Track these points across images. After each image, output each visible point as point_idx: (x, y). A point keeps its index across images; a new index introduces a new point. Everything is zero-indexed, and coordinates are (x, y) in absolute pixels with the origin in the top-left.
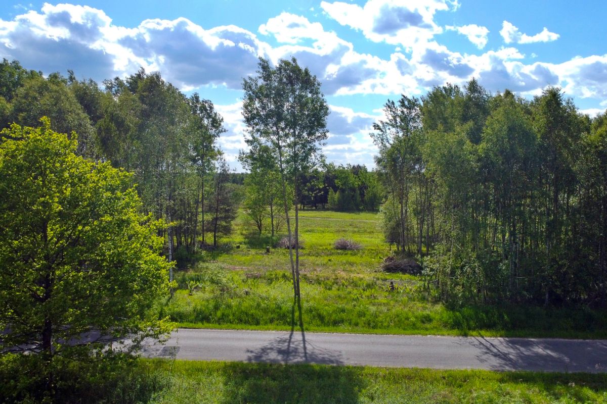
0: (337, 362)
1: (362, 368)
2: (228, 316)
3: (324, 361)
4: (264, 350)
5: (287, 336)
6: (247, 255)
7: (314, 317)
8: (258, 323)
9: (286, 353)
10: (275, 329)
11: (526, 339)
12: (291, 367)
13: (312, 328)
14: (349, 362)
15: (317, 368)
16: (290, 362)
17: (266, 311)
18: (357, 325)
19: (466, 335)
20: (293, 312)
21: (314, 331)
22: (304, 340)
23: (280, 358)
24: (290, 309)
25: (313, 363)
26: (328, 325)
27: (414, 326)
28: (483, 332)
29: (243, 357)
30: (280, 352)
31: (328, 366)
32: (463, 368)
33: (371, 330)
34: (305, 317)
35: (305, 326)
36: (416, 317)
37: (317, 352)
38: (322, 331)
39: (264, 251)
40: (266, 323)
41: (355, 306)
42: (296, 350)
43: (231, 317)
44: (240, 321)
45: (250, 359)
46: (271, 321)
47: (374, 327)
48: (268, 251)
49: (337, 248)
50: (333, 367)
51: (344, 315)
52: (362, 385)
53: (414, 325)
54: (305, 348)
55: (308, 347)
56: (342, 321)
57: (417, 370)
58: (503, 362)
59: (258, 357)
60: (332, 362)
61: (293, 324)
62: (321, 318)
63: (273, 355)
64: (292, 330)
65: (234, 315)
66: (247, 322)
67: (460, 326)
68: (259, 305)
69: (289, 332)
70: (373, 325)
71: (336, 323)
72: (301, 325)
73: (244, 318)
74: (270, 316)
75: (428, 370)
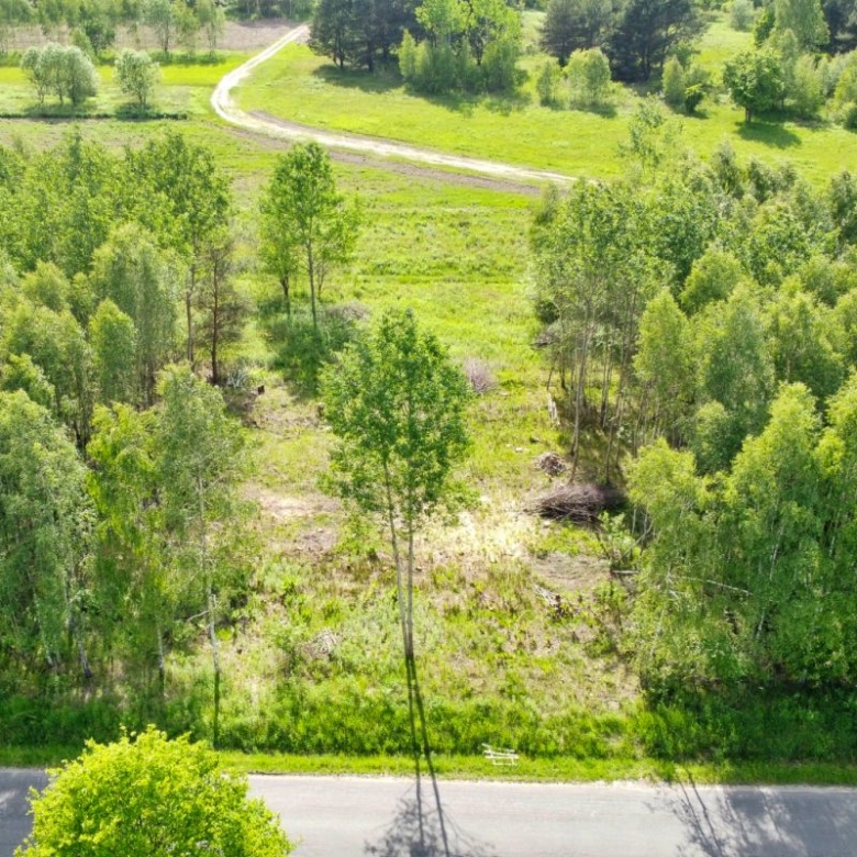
39: (314, 414)
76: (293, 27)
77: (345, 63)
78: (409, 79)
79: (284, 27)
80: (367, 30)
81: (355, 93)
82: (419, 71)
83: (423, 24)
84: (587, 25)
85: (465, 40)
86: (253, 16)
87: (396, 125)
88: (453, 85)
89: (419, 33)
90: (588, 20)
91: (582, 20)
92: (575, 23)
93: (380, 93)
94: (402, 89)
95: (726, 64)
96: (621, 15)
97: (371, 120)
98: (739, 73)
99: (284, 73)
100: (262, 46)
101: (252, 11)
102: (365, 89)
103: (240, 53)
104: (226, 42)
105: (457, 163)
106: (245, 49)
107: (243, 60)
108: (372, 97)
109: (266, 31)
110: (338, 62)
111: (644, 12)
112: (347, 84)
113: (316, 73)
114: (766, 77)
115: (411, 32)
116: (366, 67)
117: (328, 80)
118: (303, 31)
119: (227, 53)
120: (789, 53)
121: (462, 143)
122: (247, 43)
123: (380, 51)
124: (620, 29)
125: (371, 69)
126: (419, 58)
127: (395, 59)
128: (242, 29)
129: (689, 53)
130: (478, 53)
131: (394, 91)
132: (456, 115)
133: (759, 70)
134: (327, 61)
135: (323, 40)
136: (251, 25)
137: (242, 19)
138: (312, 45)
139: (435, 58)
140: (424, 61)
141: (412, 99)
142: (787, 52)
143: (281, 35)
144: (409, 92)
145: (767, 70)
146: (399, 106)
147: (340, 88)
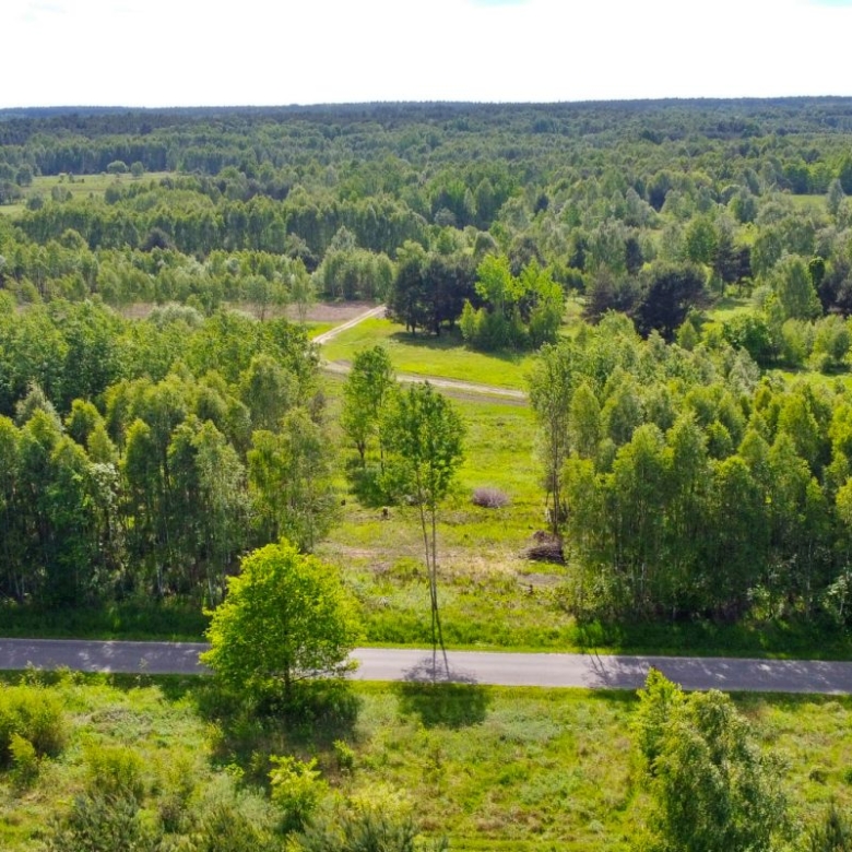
0: (472, 680)
1: (491, 686)
2: (375, 633)
3: (462, 679)
4: (416, 670)
5: (431, 656)
6: (359, 522)
7: (452, 633)
8: (402, 642)
9: (432, 672)
10: (419, 648)
11: (634, 657)
12: (438, 685)
13: (452, 646)
14: (481, 681)
15: (458, 686)
16: (438, 681)
17: (408, 627)
18: (490, 642)
19: (583, 653)
20: (433, 629)
21: (454, 649)
22: (446, 660)
23: (428, 676)
24: (430, 625)
25: (454, 682)
26: (464, 642)
27: (542, 643)
28: (599, 650)
29: (401, 676)
30: (428, 671)
31: (465, 684)
32: (565, 686)
33: (503, 648)
34: (445, 635)
35: (445, 645)
36: (545, 634)
37: (457, 671)
38: (460, 649)
39: (380, 514)
40: (410, 642)
41: (490, 620)
42: (440, 670)
43: (378, 634)
44: (387, 639)
45: (406, 677)
46: (415, 637)
47: (506, 645)
48: (385, 512)
49: (476, 503)
50: (469, 686)
51: (479, 632)
52: (488, 700)
53: (542, 641)
54: (447, 668)
55: (450, 667)
56: (477, 638)
57: (530, 688)
58: (601, 679)
59: (412, 676)
60: (468, 680)
61: (434, 641)
62: (458, 634)
63: (423, 675)
64: (435, 649)
65: (380, 632)
66: (393, 640)
67: (582, 643)
68: (400, 621)
69: (432, 652)
70: (505, 642)
71: (471, 641)
72: (441, 643)
73: (390, 635)
74: (413, 633)
75: (539, 688)
76: (372, 307)
77: (417, 330)
78: (470, 340)
79: (365, 307)
80: (435, 304)
81: (424, 351)
82: (477, 332)
83: (482, 295)
84: (619, 300)
85: (516, 308)
86: (338, 299)
87: (455, 369)
88: (506, 344)
89: (478, 303)
90: (621, 295)
91: (616, 296)
92: (610, 298)
93: (444, 349)
94: (464, 347)
95: (723, 323)
96: (646, 291)
97: (437, 366)
98: (733, 330)
99: (364, 337)
100: (345, 320)
101: (337, 296)
102: (432, 347)
103: (327, 324)
104: (313, 316)
105: (503, 392)
106: (330, 321)
107: (329, 328)
108: (438, 352)
109: (349, 310)
110: (411, 328)
111: (664, 287)
112: (416, 344)
113: (391, 337)
114: (755, 333)
115: (472, 302)
116: (434, 333)
117: (401, 341)
118: (382, 309)
119: (314, 324)
120: (776, 317)
121: (507, 381)
122: (332, 317)
123: (446, 323)
124: (646, 302)
125: (438, 335)
126: (477, 321)
127: (458, 327)
128: (327, 308)
129: (703, 321)
130: (527, 320)
131: (457, 349)
132: (507, 364)
133: (748, 327)
134: (402, 328)
135: (398, 310)
136: (336, 305)
137: (328, 301)
138: (388, 316)
139: (490, 322)
140: (481, 323)
141: (471, 353)
142: (775, 316)
143: (362, 312)
144: (469, 349)
145: (754, 327)
146: (461, 358)
147: (412, 347)
